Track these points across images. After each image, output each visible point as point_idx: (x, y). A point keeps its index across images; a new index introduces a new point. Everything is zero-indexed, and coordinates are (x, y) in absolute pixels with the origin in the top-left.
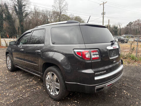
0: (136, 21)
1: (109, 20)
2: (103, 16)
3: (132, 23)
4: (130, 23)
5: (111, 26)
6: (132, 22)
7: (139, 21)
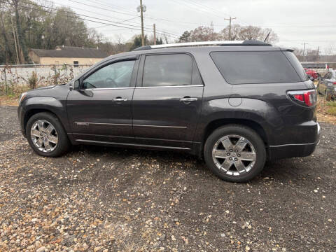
0: (196, 31)
1: (154, 25)
2: (142, 14)
3: (189, 34)
4: (185, 33)
5: (148, 39)
6: (189, 31)
7: (201, 29)
